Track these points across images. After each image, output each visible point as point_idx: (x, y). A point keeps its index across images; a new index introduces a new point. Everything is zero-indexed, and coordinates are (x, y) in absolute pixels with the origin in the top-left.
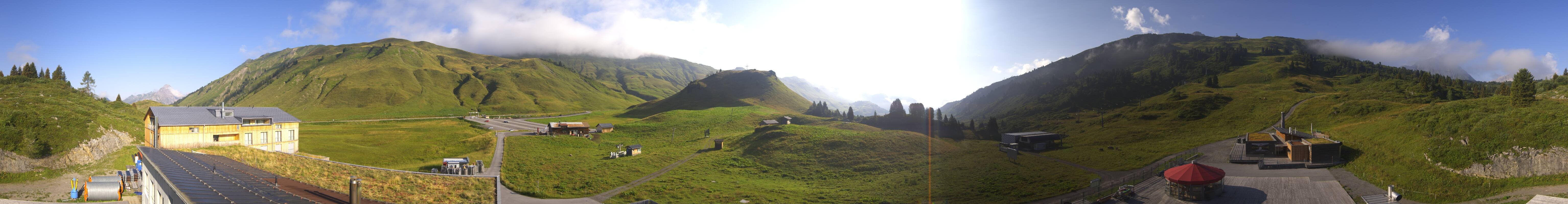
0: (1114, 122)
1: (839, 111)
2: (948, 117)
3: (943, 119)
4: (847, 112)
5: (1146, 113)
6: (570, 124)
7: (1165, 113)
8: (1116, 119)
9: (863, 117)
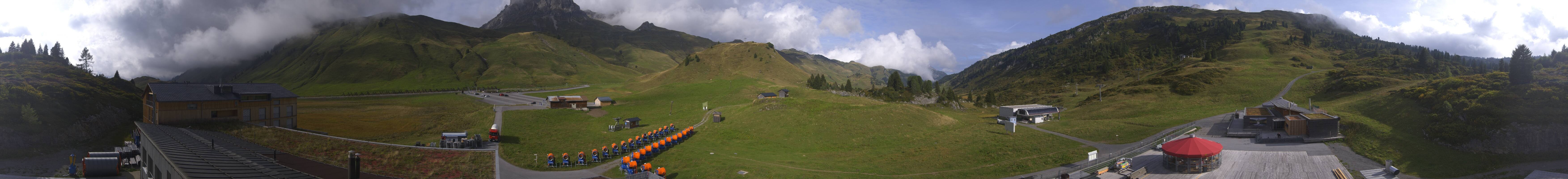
0: (1110, 96)
1: (838, 83)
2: (947, 90)
3: (941, 91)
4: (845, 85)
5: (1142, 87)
6: (567, 97)
7: (1162, 88)
8: (1113, 93)
9: (861, 89)
